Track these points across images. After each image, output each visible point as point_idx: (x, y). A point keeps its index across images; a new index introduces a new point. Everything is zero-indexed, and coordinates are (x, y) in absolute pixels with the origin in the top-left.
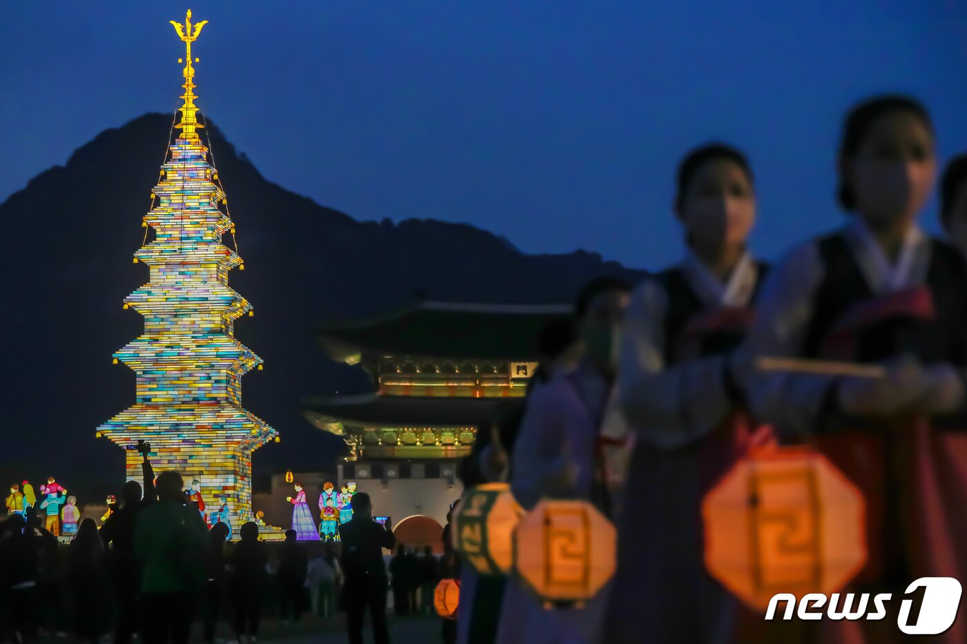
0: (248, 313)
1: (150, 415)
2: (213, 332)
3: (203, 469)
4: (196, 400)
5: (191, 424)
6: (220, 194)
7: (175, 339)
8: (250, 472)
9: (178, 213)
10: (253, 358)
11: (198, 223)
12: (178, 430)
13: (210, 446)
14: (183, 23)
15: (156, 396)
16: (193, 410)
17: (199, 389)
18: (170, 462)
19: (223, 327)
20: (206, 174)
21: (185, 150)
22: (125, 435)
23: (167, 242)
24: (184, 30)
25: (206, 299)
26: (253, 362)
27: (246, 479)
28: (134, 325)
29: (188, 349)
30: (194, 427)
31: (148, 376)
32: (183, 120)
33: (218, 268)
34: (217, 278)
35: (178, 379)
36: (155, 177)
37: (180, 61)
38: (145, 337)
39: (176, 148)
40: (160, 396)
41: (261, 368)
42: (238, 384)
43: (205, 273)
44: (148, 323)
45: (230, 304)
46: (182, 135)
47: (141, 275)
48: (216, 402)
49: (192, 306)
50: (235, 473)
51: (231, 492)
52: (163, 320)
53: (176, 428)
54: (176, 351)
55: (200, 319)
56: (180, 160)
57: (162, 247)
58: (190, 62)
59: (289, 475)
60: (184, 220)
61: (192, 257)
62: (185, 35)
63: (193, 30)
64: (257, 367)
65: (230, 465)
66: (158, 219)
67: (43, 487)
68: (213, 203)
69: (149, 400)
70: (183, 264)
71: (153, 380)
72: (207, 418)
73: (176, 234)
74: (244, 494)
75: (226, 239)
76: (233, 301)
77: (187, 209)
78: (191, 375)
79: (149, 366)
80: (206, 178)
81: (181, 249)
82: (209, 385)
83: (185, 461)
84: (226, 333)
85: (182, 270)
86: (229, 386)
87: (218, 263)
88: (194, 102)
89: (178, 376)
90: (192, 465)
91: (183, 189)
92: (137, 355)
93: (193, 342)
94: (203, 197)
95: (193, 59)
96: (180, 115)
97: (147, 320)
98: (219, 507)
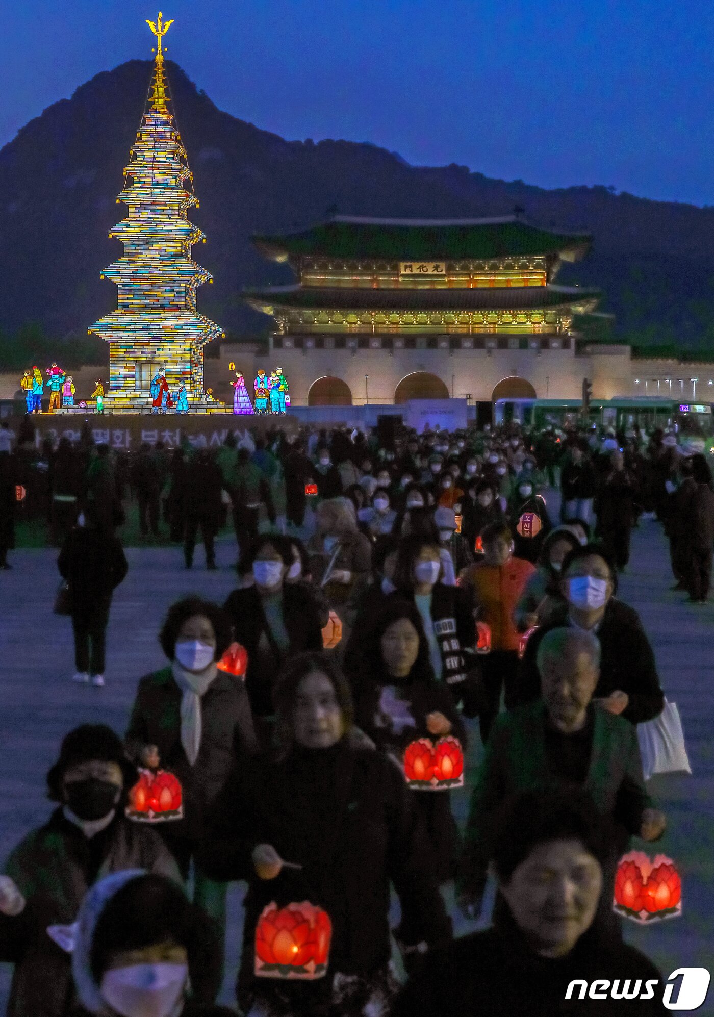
0: (202, 240)
1: (127, 318)
2: (176, 255)
3: (167, 359)
4: (163, 307)
5: (158, 325)
6: (182, 151)
7: (147, 260)
8: (202, 360)
9: (150, 165)
10: (206, 274)
11: (165, 173)
12: (149, 329)
13: (173, 341)
14: (156, 22)
15: (132, 303)
16: (160, 314)
17: (165, 298)
18: (143, 353)
19: (183, 251)
20: (171, 136)
21: (156, 117)
22: (109, 333)
23: (142, 187)
24: (156, 27)
25: (171, 231)
26: (206, 277)
27: (200, 366)
28: (117, 250)
29: (157, 268)
30: (161, 327)
31: (127, 288)
32: (155, 95)
33: (180, 207)
34: (179, 214)
35: (149, 290)
36: (133, 137)
37: (153, 50)
38: (124, 259)
39: (149, 116)
40: (136, 304)
41: (211, 281)
42: (194, 295)
43: (170, 211)
44: (127, 248)
45: (189, 234)
46: (154, 106)
47: (122, 212)
48: (177, 308)
49: (160, 236)
50: (191, 362)
52: (138, 246)
53: (147, 328)
54: (147, 269)
55: (166, 245)
56: (152, 125)
57: (137, 191)
58: (161, 51)
59: (232, 365)
60: (155, 171)
61: (161, 198)
62: (157, 31)
63: (163, 27)
64: (209, 281)
65: (188, 356)
66: (135, 170)
67: (48, 370)
68: (176, 158)
69: (128, 306)
70: (153, 204)
71: (130, 291)
72: (170, 319)
73: (148, 181)
74: (198, 377)
75: (186, 185)
76: (191, 232)
77: (157, 162)
78: (159, 288)
79: (128, 281)
80: (171, 138)
81: (152, 193)
82: (172, 296)
83: (154, 352)
84: (186, 256)
85: (152, 208)
86: (187, 296)
87: (180, 204)
88: (163, 81)
89: (149, 288)
90: (160, 355)
91: (154, 147)
92: (118, 273)
93: (161, 263)
94: (169, 153)
95: (163, 49)
96: (152, 91)
97: (127, 246)
98: (179, 387)
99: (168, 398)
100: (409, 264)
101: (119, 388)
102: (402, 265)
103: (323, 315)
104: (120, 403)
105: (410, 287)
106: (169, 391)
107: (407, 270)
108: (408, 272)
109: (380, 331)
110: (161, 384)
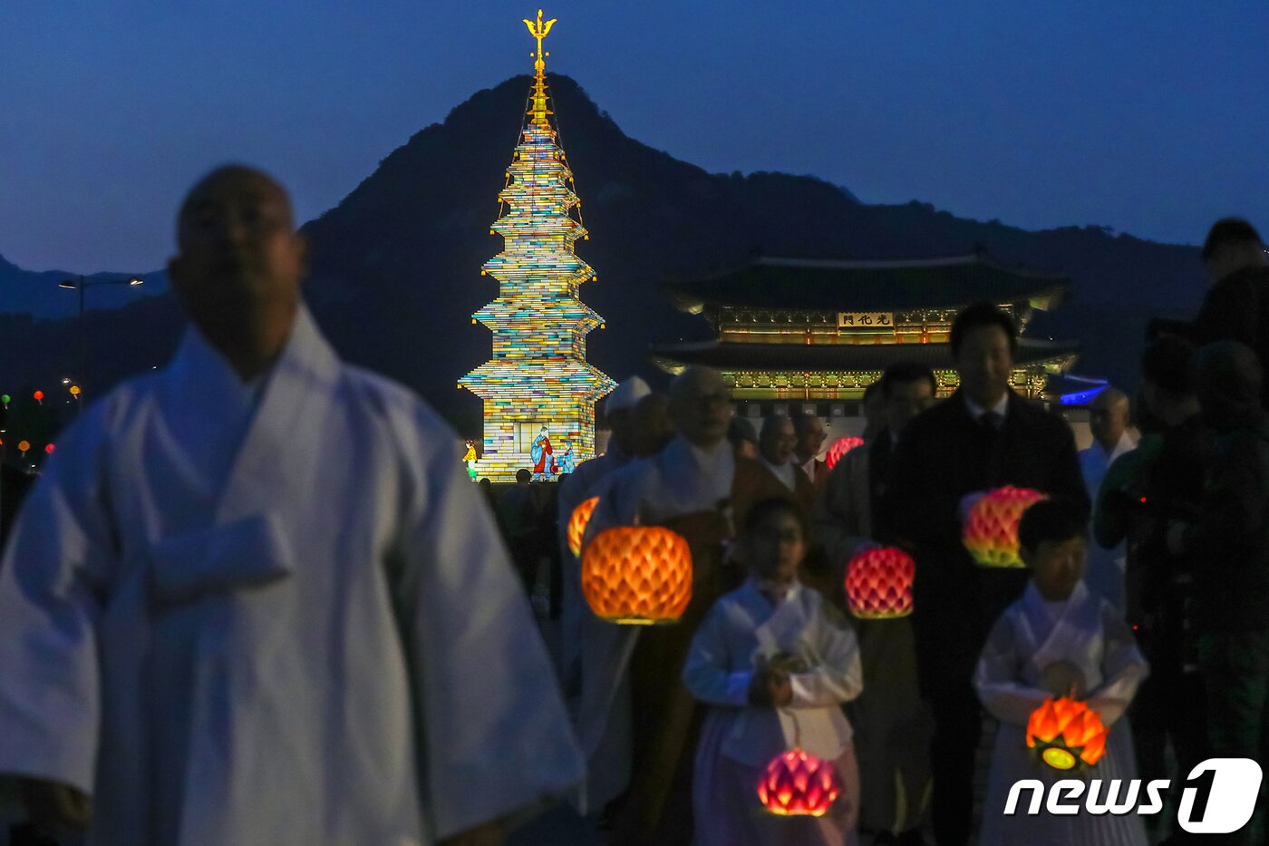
0: (592, 278)
1: (505, 368)
2: (560, 295)
3: (551, 417)
4: (545, 356)
5: (540, 378)
6: (567, 173)
7: (527, 302)
8: (593, 420)
9: (530, 190)
10: (596, 318)
11: (547, 199)
12: (530, 383)
13: (558, 397)
14: (536, 22)
15: (510, 353)
16: (543, 364)
17: (548, 346)
18: (522, 410)
19: (569, 291)
20: (554, 155)
21: (536, 134)
22: (483, 387)
23: (520, 216)
24: (536, 28)
25: (555, 266)
26: (596, 322)
27: (590, 426)
28: (491, 289)
29: (538, 311)
30: (543, 380)
31: (503, 334)
32: (535, 107)
33: (565, 239)
34: (564, 247)
35: (529, 337)
36: (510, 158)
37: (532, 55)
38: (499, 300)
39: (528, 133)
40: (514, 352)
41: (603, 327)
42: (582, 342)
43: (553, 243)
44: (503, 288)
45: (575, 271)
46: (534, 121)
47: (497, 244)
48: (562, 357)
49: (542, 272)
50: (580, 421)
51: (576, 437)
52: (516, 285)
53: (527, 380)
54: (527, 312)
55: (549, 284)
56: (531, 143)
57: (515, 221)
58: (541, 56)
60: (535, 197)
61: (542, 229)
62: (537, 32)
63: (544, 27)
64: (600, 326)
65: (575, 413)
66: (512, 195)
68: (561, 181)
69: (504, 356)
70: (534, 235)
71: (508, 338)
72: (554, 371)
73: (528, 208)
74: (588, 439)
75: (573, 213)
76: (578, 268)
77: (538, 186)
78: (540, 334)
79: (504, 326)
80: (554, 158)
81: (532, 222)
82: (557, 343)
83: (536, 410)
84: (572, 297)
85: (533, 240)
86: (574, 343)
87: (565, 235)
88: (544, 91)
89: (530, 334)
90: (542, 413)
91: (534, 169)
92: (493, 316)
93: (543, 304)
94: (551, 176)
95: (543, 53)
96: (532, 102)
97: (503, 285)
98: (565, 451)
99: (552, 462)
100: (849, 314)
101: (495, 451)
102: (841, 316)
103: (746, 377)
104: (496, 470)
105: (851, 342)
106: (554, 455)
107: (847, 322)
108: (848, 324)
109: (815, 395)
110: (544, 446)
